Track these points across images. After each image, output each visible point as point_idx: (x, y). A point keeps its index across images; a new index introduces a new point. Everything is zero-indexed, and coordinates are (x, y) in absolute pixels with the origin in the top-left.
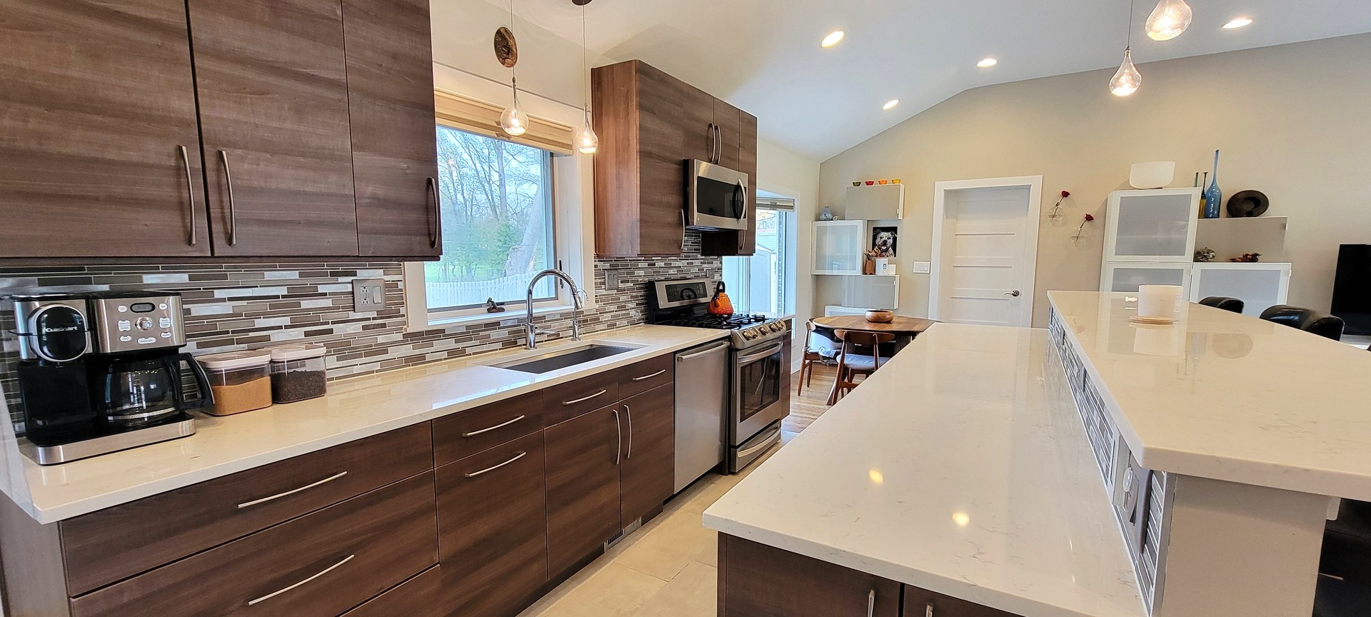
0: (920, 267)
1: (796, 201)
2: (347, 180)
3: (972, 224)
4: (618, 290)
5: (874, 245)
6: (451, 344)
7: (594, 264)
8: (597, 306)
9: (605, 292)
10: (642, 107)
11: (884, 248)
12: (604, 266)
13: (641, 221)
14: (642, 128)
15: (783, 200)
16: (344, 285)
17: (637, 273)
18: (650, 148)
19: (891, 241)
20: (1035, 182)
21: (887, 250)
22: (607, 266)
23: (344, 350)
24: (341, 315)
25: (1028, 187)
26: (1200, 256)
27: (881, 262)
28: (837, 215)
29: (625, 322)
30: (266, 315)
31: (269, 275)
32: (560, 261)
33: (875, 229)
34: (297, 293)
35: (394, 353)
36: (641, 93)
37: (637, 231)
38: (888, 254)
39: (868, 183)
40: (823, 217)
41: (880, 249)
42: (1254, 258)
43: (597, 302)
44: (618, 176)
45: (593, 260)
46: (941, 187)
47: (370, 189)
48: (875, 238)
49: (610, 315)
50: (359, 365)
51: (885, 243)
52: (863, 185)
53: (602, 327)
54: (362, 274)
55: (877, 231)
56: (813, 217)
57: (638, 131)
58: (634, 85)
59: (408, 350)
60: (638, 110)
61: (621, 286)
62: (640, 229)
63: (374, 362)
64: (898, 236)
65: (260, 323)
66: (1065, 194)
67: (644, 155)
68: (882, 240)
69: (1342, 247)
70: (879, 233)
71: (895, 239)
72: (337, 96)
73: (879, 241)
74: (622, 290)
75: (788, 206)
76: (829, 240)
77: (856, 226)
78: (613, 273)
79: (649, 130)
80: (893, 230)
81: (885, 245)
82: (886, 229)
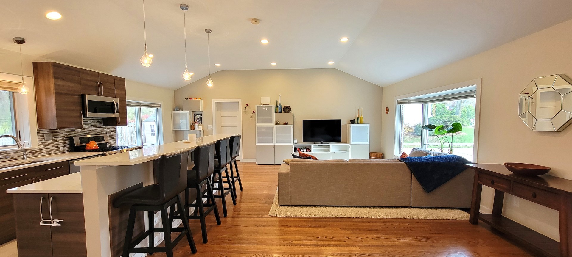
0: (210, 127)
1: (161, 104)
3: (225, 113)
4: (52, 140)
7: (37, 131)
8: (39, 147)
9: (44, 141)
10: (55, 77)
12: (43, 132)
13: (57, 116)
14: (55, 84)
15: (154, 104)
17: (64, 134)
18: (61, 91)
20: (240, 101)
21: (199, 122)
22: (46, 132)
25: (238, 103)
26: (276, 123)
27: (196, 125)
28: (181, 109)
29: (58, 152)
32: (19, 131)
33: (194, 114)
36: (54, 73)
37: (55, 120)
39: (190, 99)
40: (175, 110)
41: (196, 121)
42: (287, 124)
43: (39, 145)
44: (46, 100)
45: (37, 130)
46: (214, 101)
48: (195, 118)
49: (48, 149)
51: (198, 119)
52: (189, 99)
53: (43, 154)
56: (172, 109)
57: (54, 86)
58: (51, 70)
60: (53, 79)
61: (54, 139)
62: (57, 119)
64: (202, 117)
66: (247, 105)
67: (57, 94)
69: (303, 121)
70: (196, 116)
71: (201, 118)
73: (196, 118)
74: (55, 140)
75: (158, 106)
76: (177, 118)
77: (187, 113)
78: (49, 134)
79: (59, 85)
80: (201, 114)
81: (198, 120)
82: (198, 114)
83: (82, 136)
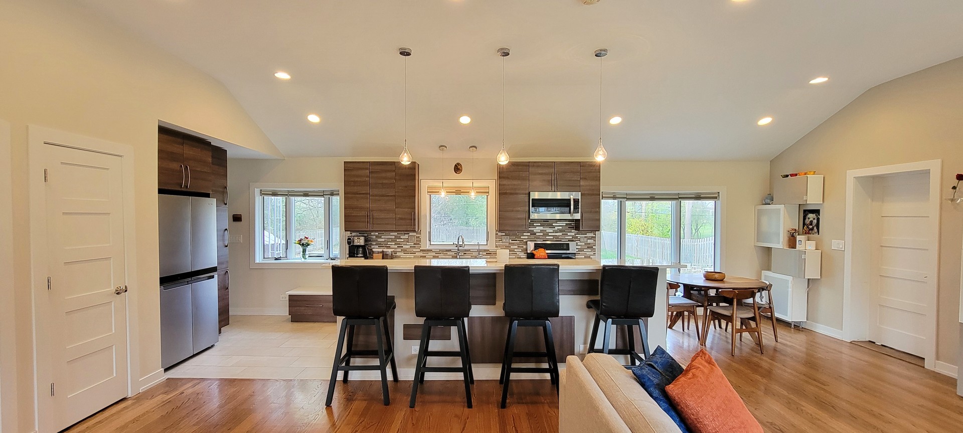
0: (836, 244)
1: (720, 193)
2: (394, 215)
4: (509, 243)
5: (804, 224)
6: (434, 254)
7: (495, 233)
8: (496, 249)
9: (501, 244)
10: (500, 177)
11: (811, 227)
12: (502, 234)
14: (501, 185)
15: (703, 194)
16: (406, 236)
17: (522, 237)
18: (506, 191)
19: (815, 221)
20: (934, 166)
21: (812, 229)
22: (504, 234)
23: (405, 251)
24: (405, 243)
25: (927, 173)
28: (773, 200)
30: (390, 242)
31: (391, 234)
32: (488, 232)
33: (805, 211)
34: (396, 237)
35: (417, 254)
36: (500, 173)
38: (813, 232)
39: (793, 175)
41: (808, 227)
46: (852, 175)
47: (399, 216)
48: (804, 219)
50: (408, 256)
51: (811, 222)
52: (790, 177)
54: (411, 234)
55: (807, 212)
59: (421, 254)
61: (511, 241)
63: (412, 256)
64: (821, 217)
65: (389, 243)
67: (502, 194)
68: (810, 220)
70: (807, 215)
71: (818, 220)
72: (393, 198)
73: (807, 222)
74: (512, 243)
75: (714, 197)
76: (765, 220)
77: (780, 209)
78: (506, 237)
79: (504, 185)
80: (817, 212)
81: (811, 224)
82: (812, 211)
83: (543, 241)
